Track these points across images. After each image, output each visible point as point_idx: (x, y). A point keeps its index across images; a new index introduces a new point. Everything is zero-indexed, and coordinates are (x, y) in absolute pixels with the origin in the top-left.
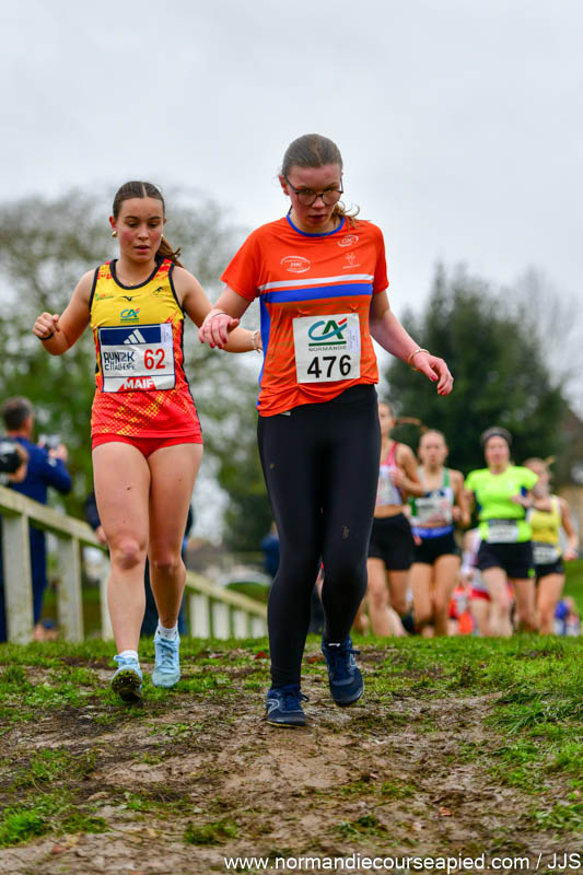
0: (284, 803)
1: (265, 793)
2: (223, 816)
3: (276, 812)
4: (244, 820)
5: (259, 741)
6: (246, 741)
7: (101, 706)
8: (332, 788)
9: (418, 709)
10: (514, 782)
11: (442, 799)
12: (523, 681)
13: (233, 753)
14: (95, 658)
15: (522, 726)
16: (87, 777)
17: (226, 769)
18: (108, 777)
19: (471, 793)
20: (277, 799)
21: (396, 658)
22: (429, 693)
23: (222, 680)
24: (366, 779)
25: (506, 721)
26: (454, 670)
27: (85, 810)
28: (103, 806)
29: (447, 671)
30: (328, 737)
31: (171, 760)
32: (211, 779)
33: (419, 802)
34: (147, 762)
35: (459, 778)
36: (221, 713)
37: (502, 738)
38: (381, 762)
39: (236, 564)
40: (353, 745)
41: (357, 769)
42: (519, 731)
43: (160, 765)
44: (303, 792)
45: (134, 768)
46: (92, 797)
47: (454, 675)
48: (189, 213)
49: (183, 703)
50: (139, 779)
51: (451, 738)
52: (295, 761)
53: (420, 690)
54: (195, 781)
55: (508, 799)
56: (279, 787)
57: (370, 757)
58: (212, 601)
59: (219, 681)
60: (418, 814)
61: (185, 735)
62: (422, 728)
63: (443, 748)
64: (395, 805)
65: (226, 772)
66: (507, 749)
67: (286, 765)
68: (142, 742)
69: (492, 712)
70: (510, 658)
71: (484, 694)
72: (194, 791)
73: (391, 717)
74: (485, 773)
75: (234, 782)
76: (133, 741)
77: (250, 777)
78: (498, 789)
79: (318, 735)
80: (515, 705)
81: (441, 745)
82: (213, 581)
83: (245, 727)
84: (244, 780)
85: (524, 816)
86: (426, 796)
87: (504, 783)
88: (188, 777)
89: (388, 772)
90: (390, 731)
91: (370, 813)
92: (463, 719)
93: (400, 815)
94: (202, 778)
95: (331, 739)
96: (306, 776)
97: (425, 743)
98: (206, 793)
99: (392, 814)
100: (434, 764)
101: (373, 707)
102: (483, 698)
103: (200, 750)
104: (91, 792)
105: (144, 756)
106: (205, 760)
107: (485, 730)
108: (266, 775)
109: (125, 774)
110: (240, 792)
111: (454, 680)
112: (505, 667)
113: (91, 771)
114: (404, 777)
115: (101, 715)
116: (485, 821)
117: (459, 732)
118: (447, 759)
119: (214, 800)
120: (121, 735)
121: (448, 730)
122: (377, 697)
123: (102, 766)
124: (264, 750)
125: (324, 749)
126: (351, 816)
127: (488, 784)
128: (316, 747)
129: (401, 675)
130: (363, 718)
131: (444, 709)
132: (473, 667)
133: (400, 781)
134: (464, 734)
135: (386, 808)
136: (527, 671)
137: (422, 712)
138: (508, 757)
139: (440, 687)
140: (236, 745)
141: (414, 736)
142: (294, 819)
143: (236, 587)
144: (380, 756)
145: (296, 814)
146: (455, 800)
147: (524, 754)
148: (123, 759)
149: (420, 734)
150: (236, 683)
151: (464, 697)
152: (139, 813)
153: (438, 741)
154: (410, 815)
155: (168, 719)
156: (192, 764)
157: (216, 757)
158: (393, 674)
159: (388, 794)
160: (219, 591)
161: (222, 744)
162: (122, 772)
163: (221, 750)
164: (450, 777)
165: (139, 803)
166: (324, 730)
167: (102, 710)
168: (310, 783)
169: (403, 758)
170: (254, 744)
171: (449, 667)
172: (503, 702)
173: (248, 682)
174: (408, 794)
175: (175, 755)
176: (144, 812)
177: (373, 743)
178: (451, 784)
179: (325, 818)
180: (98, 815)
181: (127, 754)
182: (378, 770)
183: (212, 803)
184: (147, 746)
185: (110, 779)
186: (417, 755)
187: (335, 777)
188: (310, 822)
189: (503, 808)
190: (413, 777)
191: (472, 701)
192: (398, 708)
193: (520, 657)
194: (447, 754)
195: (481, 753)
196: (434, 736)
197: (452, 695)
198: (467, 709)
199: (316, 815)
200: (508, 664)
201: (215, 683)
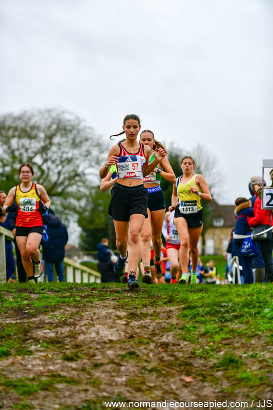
0: (100, 346)
1: (93, 341)
2: (77, 350)
3: (97, 349)
4: (85, 352)
5: (91, 322)
6: (86, 322)
7: (32, 308)
8: (119, 340)
9: (152, 311)
10: (188, 339)
11: (161, 345)
12: (192, 301)
13: (81, 326)
14: (30, 289)
15: (191, 318)
16: (26, 334)
17: (78, 332)
18: (33, 334)
19: (171, 343)
20: (98, 343)
21: (144, 291)
22: (156, 305)
23: (78, 298)
24: (132, 337)
25: (185, 316)
26: (166, 296)
27: (25, 347)
28: (31, 345)
29: (164, 297)
30: (117, 321)
31: (58, 328)
32: (73, 336)
33: (152, 346)
34: (49, 329)
35: (167, 337)
36: (77, 311)
37: (183, 322)
38: (138, 331)
39: (84, 255)
40: (128, 324)
41: (128, 333)
42: (190, 319)
43: (53, 330)
44: (108, 342)
45: (44, 331)
46: (27, 342)
47: (166, 298)
48: (69, 121)
49: (63, 307)
50: (45, 335)
51: (164, 322)
52: (105, 330)
53: (153, 304)
54: (67, 337)
55: (185, 345)
56: (99, 339)
57: (133, 329)
58: (75, 269)
59: (77, 299)
60: (151, 350)
61: (63, 319)
62: (153, 318)
63: (161, 326)
64: (142, 347)
65: (79, 334)
66: (186, 327)
67: (102, 331)
68: (47, 321)
69: (180, 313)
70: (187, 292)
71: (177, 305)
72: (66, 340)
73: (141, 314)
74: (177, 335)
75: (82, 337)
76: (43, 321)
77: (88, 336)
78: (182, 342)
79: (114, 320)
80: (189, 310)
81: (160, 324)
82: (75, 261)
83: (86, 317)
84: (85, 336)
85: (191, 352)
86: (154, 344)
87: (184, 339)
88: (64, 335)
89: (140, 334)
90: (141, 319)
91: (133, 350)
92: (169, 315)
93: (145, 351)
94: (70, 336)
95: (119, 321)
96: (109, 336)
97: (154, 324)
98: (71, 341)
99: (142, 350)
100: (158, 332)
101: (135, 310)
102: (177, 307)
103: (69, 325)
104: (27, 340)
105: (48, 327)
106: (71, 329)
107: (177, 319)
108: (93, 335)
109: (40, 333)
110: (84, 341)
111: (166, 300)
112: (186, 296)
113: (27, 332)
114: (146, 336)
115: (31, 311)
116: (176, 353)
117: (167, 320)
118: (163, 330)
119: (74, 344)
120: (39, 319)
121: (163, 319)
122: (137, 306)
123: (31, 330)
124: (93, 325)
125: (116, 325)
126: (125, 351)
127: (178, 339)
128: (113, 325)
129: (146, 298)
130: (131, 314)
131: (162, 311)
132: (173, 295)
133: (145, 338)
134: (170, 321)
135: (139, 348)
136: (193, 297)
137: (154, 312)
138: (186, 330)
139: (161, 302)
140: (83, 323)
141: (150, 321)
142: (104, 352)
143: (83, 264)
144: (137, 328)
145: (105, 350)
146: (165, 345)
147: (192, 329)
148: (39, 328)
149: (152, 321)
150: (83, 299)
151: (170, 307)
152: (45, 349)
153: (159, 323)
154: (148, 351)
155: (57, 313)
156: (66, 330)
157: (75, 328)
158: (143, 298)
159: (140, 343)
160: (77, 265)
161: (77, 323)
162: (39, 333)
163: (77, 325)
164: (164, 337)
165: (45, 344)
166: (117, 318)
167: (32, 309)
168: (110, 338)
169: (146, 329)
170: (89, 323)
171: (164, 295)
172: (184, 309)
173: (88, 299)
174: (148, 343)
175: (60, 326)
176: (47, 348)
177: (135, 323)
178: (164, 339)
179: (116, 351)
180: (30, 349)
181: (41, 326)
182: (136, 334)
183: (73, 345)
184: (48, 323)
185: (34, 335)
186: (151, 328)
187: (120, 336)
188: (110, 352)
189: (184, 349)
190: (150, 337)
191: (173, 308)
192: (144, 311)
193: (191, 292)
194: (163, 328)
195: (175, 328)
196: (158, 321)
197: (165, 306)
198: (171, 311)
199: (112, 350)
200: (187, 294)
201: (75, 300)
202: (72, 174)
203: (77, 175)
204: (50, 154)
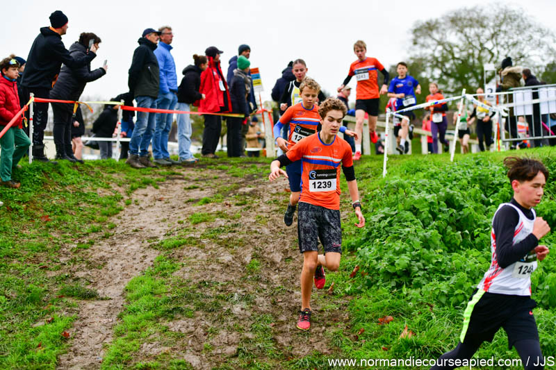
202: (518, 56)
203: (522, 56)
204: (499, 40)
